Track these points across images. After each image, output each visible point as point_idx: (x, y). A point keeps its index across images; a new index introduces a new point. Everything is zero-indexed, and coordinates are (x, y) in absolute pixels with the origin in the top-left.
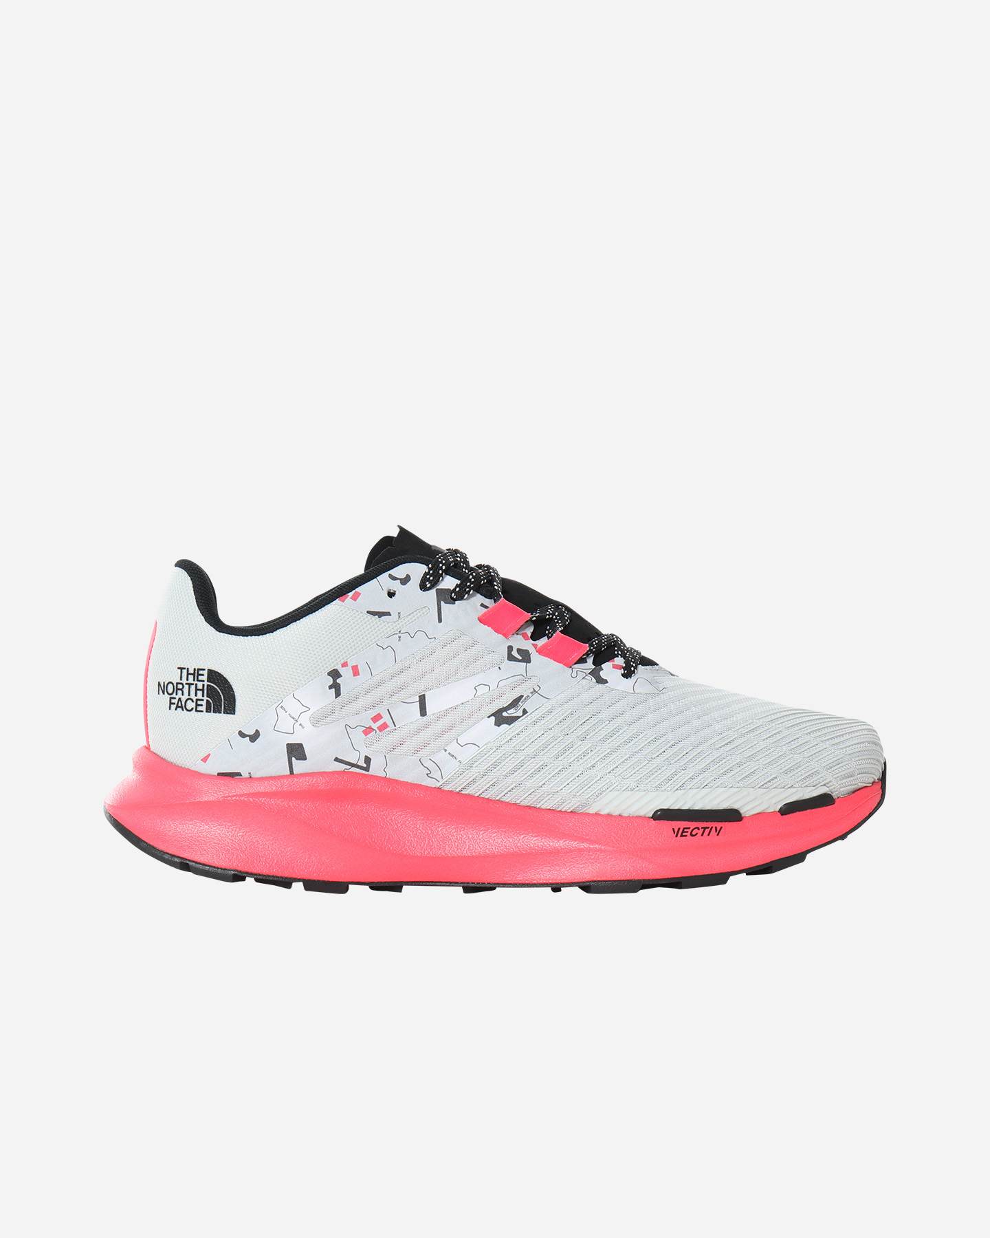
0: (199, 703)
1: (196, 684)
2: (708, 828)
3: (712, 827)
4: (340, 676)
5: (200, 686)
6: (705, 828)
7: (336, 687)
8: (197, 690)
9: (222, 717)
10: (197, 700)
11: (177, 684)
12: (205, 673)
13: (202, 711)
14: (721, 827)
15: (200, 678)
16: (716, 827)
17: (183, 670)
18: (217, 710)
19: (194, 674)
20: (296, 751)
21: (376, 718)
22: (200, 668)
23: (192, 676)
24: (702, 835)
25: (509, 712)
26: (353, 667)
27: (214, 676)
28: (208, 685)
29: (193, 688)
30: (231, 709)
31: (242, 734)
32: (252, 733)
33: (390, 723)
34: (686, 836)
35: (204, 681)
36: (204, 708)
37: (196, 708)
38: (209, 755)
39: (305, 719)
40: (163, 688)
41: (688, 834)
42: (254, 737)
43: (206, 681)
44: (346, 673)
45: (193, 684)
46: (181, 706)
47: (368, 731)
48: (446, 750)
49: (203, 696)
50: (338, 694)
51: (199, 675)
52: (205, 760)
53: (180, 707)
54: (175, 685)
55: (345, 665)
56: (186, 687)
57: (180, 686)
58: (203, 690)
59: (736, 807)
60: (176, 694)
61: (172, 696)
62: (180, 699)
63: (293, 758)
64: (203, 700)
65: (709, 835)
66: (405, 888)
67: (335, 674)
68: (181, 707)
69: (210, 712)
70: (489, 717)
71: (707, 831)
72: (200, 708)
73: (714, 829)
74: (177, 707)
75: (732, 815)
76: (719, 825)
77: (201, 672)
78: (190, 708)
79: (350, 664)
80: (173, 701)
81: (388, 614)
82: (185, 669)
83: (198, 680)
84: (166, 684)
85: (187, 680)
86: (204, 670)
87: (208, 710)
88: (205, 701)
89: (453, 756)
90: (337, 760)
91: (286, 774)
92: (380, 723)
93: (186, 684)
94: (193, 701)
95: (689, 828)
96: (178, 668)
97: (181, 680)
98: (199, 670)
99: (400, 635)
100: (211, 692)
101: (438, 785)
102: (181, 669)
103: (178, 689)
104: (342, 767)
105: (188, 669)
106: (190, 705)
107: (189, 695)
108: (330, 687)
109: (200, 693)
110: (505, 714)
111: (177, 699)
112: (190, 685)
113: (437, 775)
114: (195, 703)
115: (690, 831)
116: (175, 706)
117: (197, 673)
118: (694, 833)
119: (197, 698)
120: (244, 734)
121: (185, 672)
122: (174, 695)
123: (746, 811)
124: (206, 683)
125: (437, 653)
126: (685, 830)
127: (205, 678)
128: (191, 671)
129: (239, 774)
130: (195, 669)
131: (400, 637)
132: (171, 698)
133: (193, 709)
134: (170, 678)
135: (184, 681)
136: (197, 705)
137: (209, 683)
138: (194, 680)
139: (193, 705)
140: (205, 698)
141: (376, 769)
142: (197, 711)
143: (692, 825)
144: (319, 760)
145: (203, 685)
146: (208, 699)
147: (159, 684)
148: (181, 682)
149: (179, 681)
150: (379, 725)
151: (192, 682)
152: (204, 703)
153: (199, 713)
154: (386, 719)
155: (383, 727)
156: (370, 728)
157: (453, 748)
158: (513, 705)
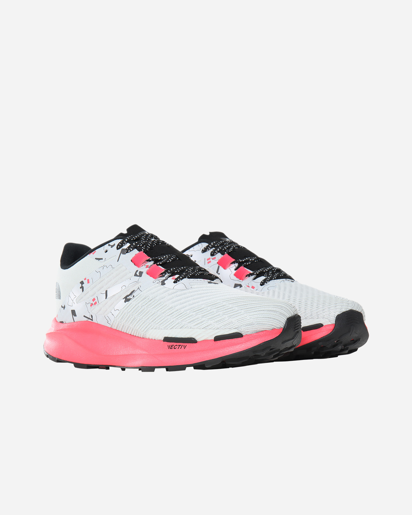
2: (181, 345)
3: (182, 345)
4: (84, 283)
6: (179, 346)
7: (82, 288)
14: (186, 345)
16: (184, 345)
20: (74, 313)
21: (94, 300)
24: (178, 349)
25: (129, 297)
26: (88, 280)
30: (60, 297)
33: (97, 302)
34: (172, 349)
39: (75, 300)
41: (173, 348)
42: (63, 308)
44: (85, 282)
47: (92, 305)
48: (111, 313)
50: (83, 291)
55: (85, 279)
59: (193, 337)
63: (73, 316)
65: (181, 348)
67: (82, 283)
70: (123, 299)
71: (180, 347)
73: (183, 346)
75: (192, 341)
76: (185, 344)
79: (87, 279)
81: (102, 259)
89: (113, 315)
90: (85, 316)
91: (72, 322)
95: (174, 345)
99: (103, 267)
101: (110, 326)
104: (86, 319)
108: (81, 288)
110: (128, 298)
113: (110, 322)
115: (174, 346)
118: (175, 348)
123: (198, 339)
125: (113, 274)
126: (172, 346)
129: (63, 322)
131: (103, 268)
141: (95, 321)
143: (175, 344)
144: (80, 318)
150: (94, 303)
154: (96, 300)
155: (95, 303)
156: (92, 304)
157: (113, 312)
158: (131, 294)
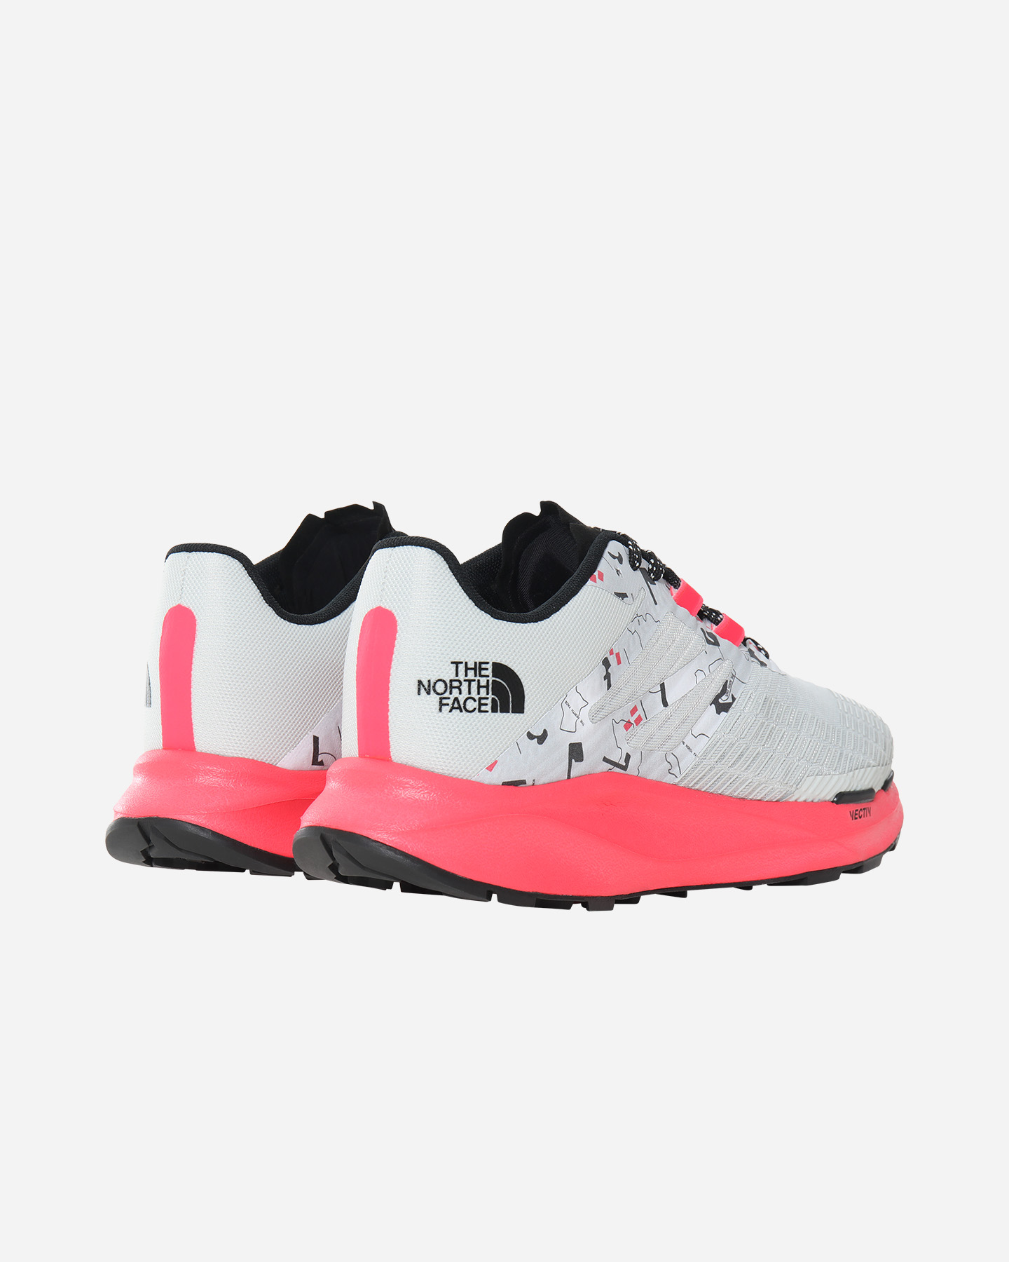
0: (483, 701)
1: (479, 681)
4: (609, 665)
5: (483, 681)
6: (863, 810)
7: (607, 677)
8: (479, 687)
9: (510, 717)
10: (480, 699)
11: (451, 681)
12: (489, 666)
13: (487, 712)
14: (870, 807)
15: (483, 673)
17: (460, 666)
18: (505, 710)
19: (475, 669)
20: (576, 752)
21: (634, 711)
22: (482, 661)
23: (473, 671)
24: (863, 817)
26: (617, 654)
27: (500, 669)
28: (493, 681)
29: (474, 685)
30: (519, 708)
31: (530, 736)
32: (540, 733)
33: (643, 717)
34: (857, 818)
35: (488, 676)
36: (489, 708)
37: (479, 708)
38: (496, 762)
39: (584, 715)
40: (425, 687)
42: (542, 739)
43: (491, 676)
44: (612, 660)
45: (474, 680)
46: (458, 706)
47: (628, 725)
48: (684, 743)
49: (488, 694)
50: (609, 685)
51: (481, 669)
52: (490, 768)
53: (457, 708)
54: (448, 682)
55: (612, 652)
56: (465, 685)
57: (456, 684)
58: (487, 687)
59: (872, 786)
60: (451, 693)
61: (442, 696)
62: (456, 699)
63: (573, 760)
64: (488, 698)
65: (866, 816)
66: (689, 892)
67: (606, 663)
68: (459, 708)
69: (497, 712)
70: (710, 705)
72: (483, 708)
73: (867, 809)
74: (453, 708)
77: (483, 666)
78: (471, 709)
79: (615, 652)
80: (445, 701)
81: (626, 596)
82: (462, 663)
83: (481, 676)
84: (432, 685)
85: (466, 676)
86: (488, 663)
87: (494, 710)
88: (490, 700)
89: (689, 748)
90: (605, 760)
91: (565, 778)
92: (636, 716)
93: (465, 681)
94: (475, 701)
95: (857, 810)
96: (452, 663)
97: (457, 676)
98: (481, 663)
99: (638, 618)
100: (497, 688)
101: (676, 781)
102: (457, 664)
103: (452, 687)
104: (607, 767)
105: (466, 663)
106: (471, 705)
107: (470, 693)
108: (604, 678)
109: (483, 691)
111: (452, 699)
112: (470, 681)
113: (675, 771)
114: (477, 702)
115: (858, 812)
116: (448, 708)
117: (478, 668)
118: (860, 815)
119: (479, 696)
120: (532, 735)
121: (462, 667)
122: (447, 695)
124: (491, 679)
125: (663, 638)
127: (489, 672)
128: (471, 665)
129: (524, 782)
130: (476, 663)
131: (639, 621)
132: (441, 699)
133: (475, 709)
134: (439, 676)
135: (462, 677)
136: (480, 705)
137: (494, 679)
138: (476, 676)
139: (476, 705)
140: (491, 696)
141: (633, 770)
142: (480, 711)
144: (591, 764)
145: (488, 681)
146: (493, 696)
147: (420, 682)
148: (457, 678)
149: (453, 677)
150: (635, 718)
151: (473, 678)
152: (489, 702)
153: (483, 714)
154: (640, 712)
155: (639, 720)
156: (629, 722)
157: (689, 740)
158: (724, 691)
